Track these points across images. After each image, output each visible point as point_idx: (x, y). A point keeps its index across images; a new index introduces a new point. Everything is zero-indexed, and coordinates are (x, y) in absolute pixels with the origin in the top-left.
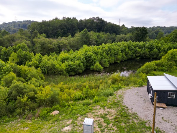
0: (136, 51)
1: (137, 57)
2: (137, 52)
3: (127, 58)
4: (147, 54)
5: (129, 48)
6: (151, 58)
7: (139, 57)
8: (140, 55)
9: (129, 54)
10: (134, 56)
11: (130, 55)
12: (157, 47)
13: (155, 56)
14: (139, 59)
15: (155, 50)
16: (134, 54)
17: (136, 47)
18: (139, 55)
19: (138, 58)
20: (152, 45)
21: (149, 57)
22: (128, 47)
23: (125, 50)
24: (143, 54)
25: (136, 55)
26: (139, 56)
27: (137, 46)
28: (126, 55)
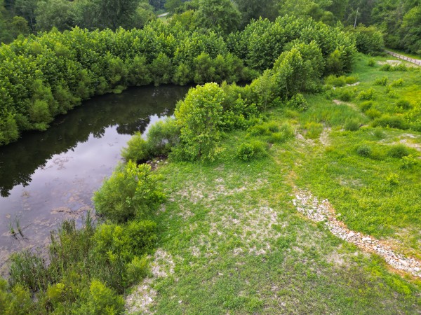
0: (105, 66)
1: (114, 86)
2: (110, 68)
3: (79, 99)
4: (141, 73)
5: (78, 57)
6: (156, 85)
7: (119, 86)
8: (123, 79)
9: (82, 84)
10: (104, 84)
11: (87, 85)
12: (164, 46)
13: (166, 76)
14: (124, 91)
15: (161, 57)
16: (102, 78)
17: (104, 49)
18: (118, 78)
19: (118, 91)
20: (150, 42)
21: (150, 80)
22: (73, 53)
23: (63, 69)
24: (132, 75)
25: (109, 82)
26: (121, 82)
27: (108, 48)
28: (72, 86)
